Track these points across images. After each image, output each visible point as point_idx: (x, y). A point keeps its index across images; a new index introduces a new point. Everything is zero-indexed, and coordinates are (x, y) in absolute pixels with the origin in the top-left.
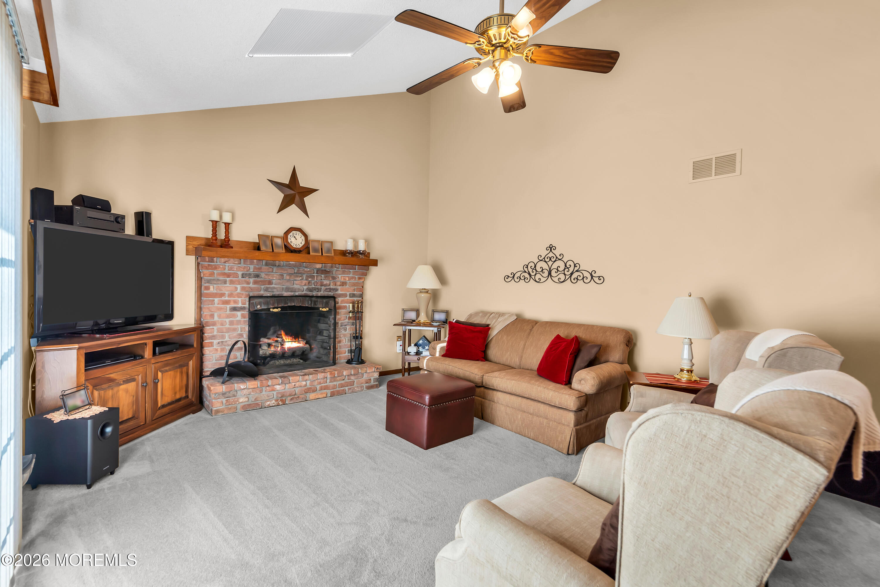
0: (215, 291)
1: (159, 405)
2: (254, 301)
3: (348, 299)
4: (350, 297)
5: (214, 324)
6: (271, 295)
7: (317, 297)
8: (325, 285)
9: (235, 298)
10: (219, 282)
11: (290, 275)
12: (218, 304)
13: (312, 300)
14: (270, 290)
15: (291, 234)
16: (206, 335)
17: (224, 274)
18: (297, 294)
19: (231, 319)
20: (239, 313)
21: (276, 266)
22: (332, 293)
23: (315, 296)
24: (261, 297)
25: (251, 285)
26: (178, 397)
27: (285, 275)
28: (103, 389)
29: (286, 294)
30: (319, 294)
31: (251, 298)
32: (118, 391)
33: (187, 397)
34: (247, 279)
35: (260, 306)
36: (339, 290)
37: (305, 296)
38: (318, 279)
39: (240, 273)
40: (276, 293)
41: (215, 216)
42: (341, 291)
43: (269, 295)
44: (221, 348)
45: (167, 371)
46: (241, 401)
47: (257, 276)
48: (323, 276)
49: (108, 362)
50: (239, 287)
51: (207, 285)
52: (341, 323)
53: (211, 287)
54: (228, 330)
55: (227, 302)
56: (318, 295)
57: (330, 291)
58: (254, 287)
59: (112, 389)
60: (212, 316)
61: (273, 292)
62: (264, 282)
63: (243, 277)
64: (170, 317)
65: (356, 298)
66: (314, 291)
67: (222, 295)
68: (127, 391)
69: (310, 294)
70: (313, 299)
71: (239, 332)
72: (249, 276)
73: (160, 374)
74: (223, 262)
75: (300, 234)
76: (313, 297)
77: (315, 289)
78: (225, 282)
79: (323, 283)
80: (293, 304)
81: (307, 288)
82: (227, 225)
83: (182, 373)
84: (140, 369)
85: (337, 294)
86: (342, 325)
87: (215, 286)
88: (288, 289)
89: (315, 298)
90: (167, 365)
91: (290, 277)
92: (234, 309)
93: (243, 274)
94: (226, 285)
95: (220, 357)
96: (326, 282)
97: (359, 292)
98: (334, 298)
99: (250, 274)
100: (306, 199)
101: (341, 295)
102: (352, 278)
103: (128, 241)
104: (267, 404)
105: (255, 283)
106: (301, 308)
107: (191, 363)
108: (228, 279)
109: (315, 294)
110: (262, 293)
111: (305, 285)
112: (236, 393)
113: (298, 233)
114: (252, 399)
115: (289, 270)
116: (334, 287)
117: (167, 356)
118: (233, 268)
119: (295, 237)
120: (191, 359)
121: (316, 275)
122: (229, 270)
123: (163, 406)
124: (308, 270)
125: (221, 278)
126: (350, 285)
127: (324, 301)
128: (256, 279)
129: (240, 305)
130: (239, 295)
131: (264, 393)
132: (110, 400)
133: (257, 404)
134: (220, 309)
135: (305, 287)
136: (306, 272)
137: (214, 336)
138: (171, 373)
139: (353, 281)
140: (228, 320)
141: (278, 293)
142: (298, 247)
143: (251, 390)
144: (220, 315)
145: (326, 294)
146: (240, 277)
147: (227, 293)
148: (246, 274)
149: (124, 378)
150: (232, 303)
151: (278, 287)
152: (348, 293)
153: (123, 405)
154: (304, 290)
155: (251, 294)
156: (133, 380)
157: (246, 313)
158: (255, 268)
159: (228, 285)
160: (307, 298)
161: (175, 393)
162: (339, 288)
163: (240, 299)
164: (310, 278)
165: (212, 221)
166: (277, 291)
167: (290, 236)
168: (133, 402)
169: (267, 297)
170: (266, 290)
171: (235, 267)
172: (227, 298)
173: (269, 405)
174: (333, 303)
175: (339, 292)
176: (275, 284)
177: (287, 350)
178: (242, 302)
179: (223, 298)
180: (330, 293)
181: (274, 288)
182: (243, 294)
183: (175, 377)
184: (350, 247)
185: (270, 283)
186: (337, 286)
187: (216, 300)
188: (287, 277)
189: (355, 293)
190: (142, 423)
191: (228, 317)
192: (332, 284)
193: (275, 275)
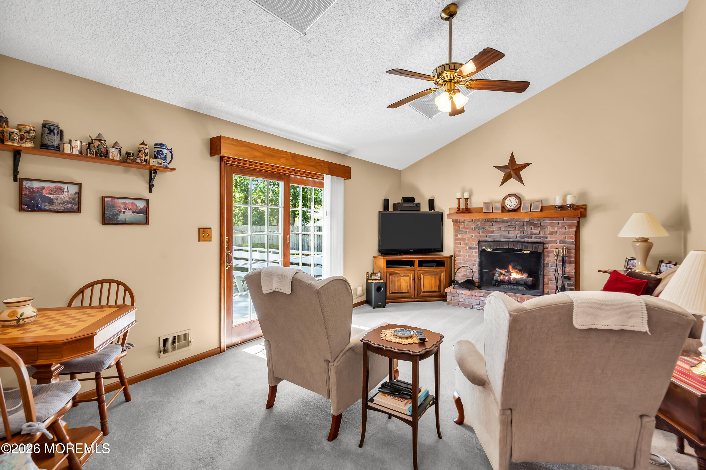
0: (461, 237)
1: (422, 291)
2: (482, 244)
3: (557, 245)
4: (560, 243)
5: (460, 256)
6: (493, 240)
7: (528, 243)
8: (535, 234)
9: (471, 241)
10: (463, 233)
11: (505, 227)
12: (462, 245)
13: (523, 245)
14: (492, 237)
15: (508, 199)
16: (456, 261)
17: (465, 228)
18: (511, 240)
19: (469, 254)
20: (474, 251)
21: (494, 221)
22: (542, 240)
23: (526, 242)
24: (486, 241)
25: (480, 234)
26: (433, 290)
27: (502, 227)
28: (394, 276)
29: (503, 240)
30: (530, 240)
31: (479, 242)
32: (400, 279)
33: (440, 291)
34: (477, 230)
35: (485, 247)
36: (549, 238)
37: (518, 242)
38: (528, 230)
39: (473, 227)
40: (496, 239)
41: (459, 196)
42: (551, 238)
43: (491, 240)
44: (464, 270)
45: (426, 275)
46: (461, 300)
47: (483, 228)
48: (532, 227)
49: (398, 266)
50: (473, 235)
51: (457, 234)
52: (551, 264)
53: (459, 235)
54: (468, 260)
55: (467, 244)
56: (528, 241)
57: (540, 239)
58: (482, 235)
59: (398, 277)
60: (459, 251)
61: (494, 238)
62: (488, 232)
63: (475, 229)
64: (441, 250)
65: (567, 245)
66: (526, 238)
67: (464, 240)
68: (405, 280)
69: (522, 240)
70: (525, 244)
71: (474, 262)
72: (478, 228)
73: (422, 276)
74: (463, 221)
75: (515, 198)
76: (524, 242)
77: (526, 237)
78: (466, 232)
79: (533, 232)
80: (508, 247)
81: (519, 236)
82: (466, 199)
83: (436, 278)
84: (411, 271)
85: (547, 241)
86: (553, 266)
87: (461, 234)
88: (504, 237)
89: (526, 243)
90: (426, 273)
91: (505, 229)
92: (471, 248)
93: (475, 228)
94: (466, 234)
95: (463, 275)
96: (535, 232)
97: (570, 239)
98: (543, 243)
99: (479, 227)
100: (521, 173)
101: (550, 242)
102: (562, 228)
103: (424, 215)
104: (475, 307)
105: (483, 232)
106: (513, 250)
107: (442, 274)
108: (467, 231)
109: (526, 240)
110: (487, 239)
111: (518, 234)
112: (458, 295)
113: (513, 198)
114: (467, 301)
115: (504, 224)
116: (543, 235)
117: (427, 268)
118: (469, 224)
119: (510, 201)
120: (443, 272)
121: (526, 226)
122: (467, 225)
123: (424, 292)
124: (519, 223)
125: (464, 230)
126: (560, 234)
127: (534, 246)
128: (483, 230)
129: (474, 246)
130: (473, 240)
131: (474, 300)
132: (397, 281)
133: (469, 305)
134: (463, 248)
135: (518, 236)
136: (517, 224)
137: (460, 263)
138: (429, 277)
139: (563, 230)
140: (467, 254)
141: (497, 239)
142: (512, 207)
143: (466, 296)
144: (463, 251)
145: (536, 240)
146: (473, 229)
147: (467, 238)
148: (476, 227)
149: (404, 274)
150: (469, 244)
151: (498, 235)
152: (558, 241)
153: (403, 286)
154: (517, 237)
155: (481, 240)
156: (408, 276)
157: (477, 251)
158: (481, 223)
159: (467, 234)
160: (519, 244)
161: (432, 288)
162: (549, 236)
163: (474, 242)
164: (521, 229)
165: (458, 199)
166: (497, 238)
167: (507, 201)
168: (408, 285)
169: (490, 241)
170: (490, 237)
171: (470, 223)
172: (467, 242)
173: (477, 308)
174: (542, 248)
175: (549, 239)
176: (495, 234)
177: (513, 279)
178: (475, 244)
179: (465, 242)
180: (540, 240)
181: (495, 236)
182: (475, 240)
183: (431, 280)
184: (558, 202)
185: (492, 232)
186: (547, 234)
187: (461, 242)
188: (503, 228)
189: (566, 240)
190: (413, 296)
191: (468, 252)
192: (541, 233)
193: (495, 228)
